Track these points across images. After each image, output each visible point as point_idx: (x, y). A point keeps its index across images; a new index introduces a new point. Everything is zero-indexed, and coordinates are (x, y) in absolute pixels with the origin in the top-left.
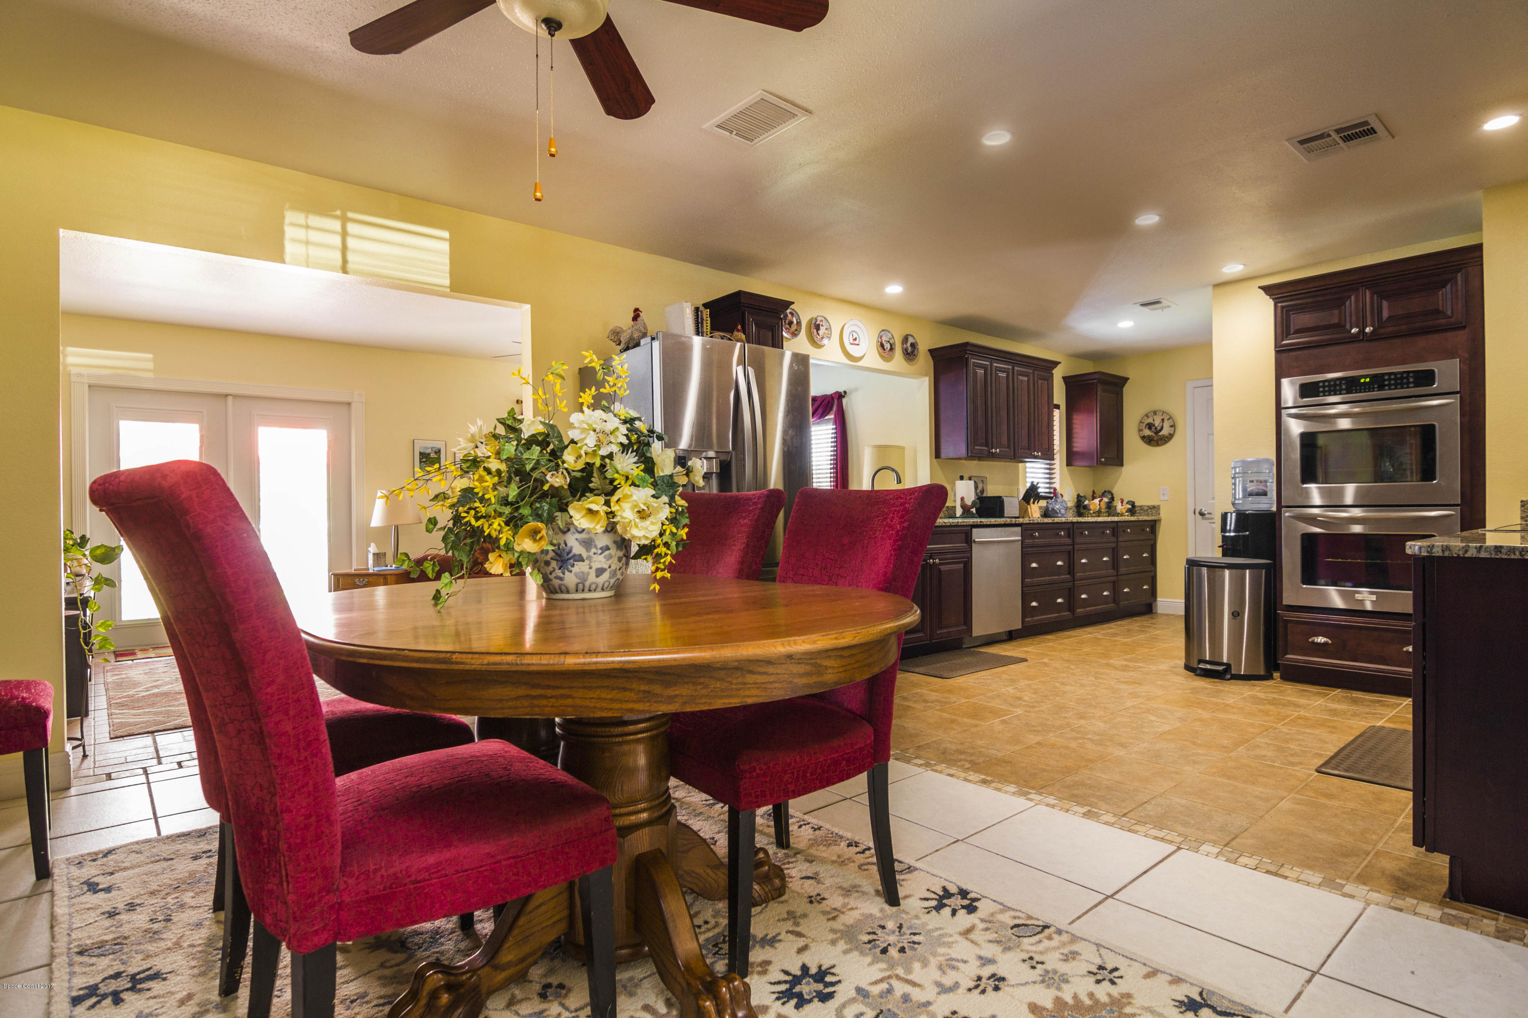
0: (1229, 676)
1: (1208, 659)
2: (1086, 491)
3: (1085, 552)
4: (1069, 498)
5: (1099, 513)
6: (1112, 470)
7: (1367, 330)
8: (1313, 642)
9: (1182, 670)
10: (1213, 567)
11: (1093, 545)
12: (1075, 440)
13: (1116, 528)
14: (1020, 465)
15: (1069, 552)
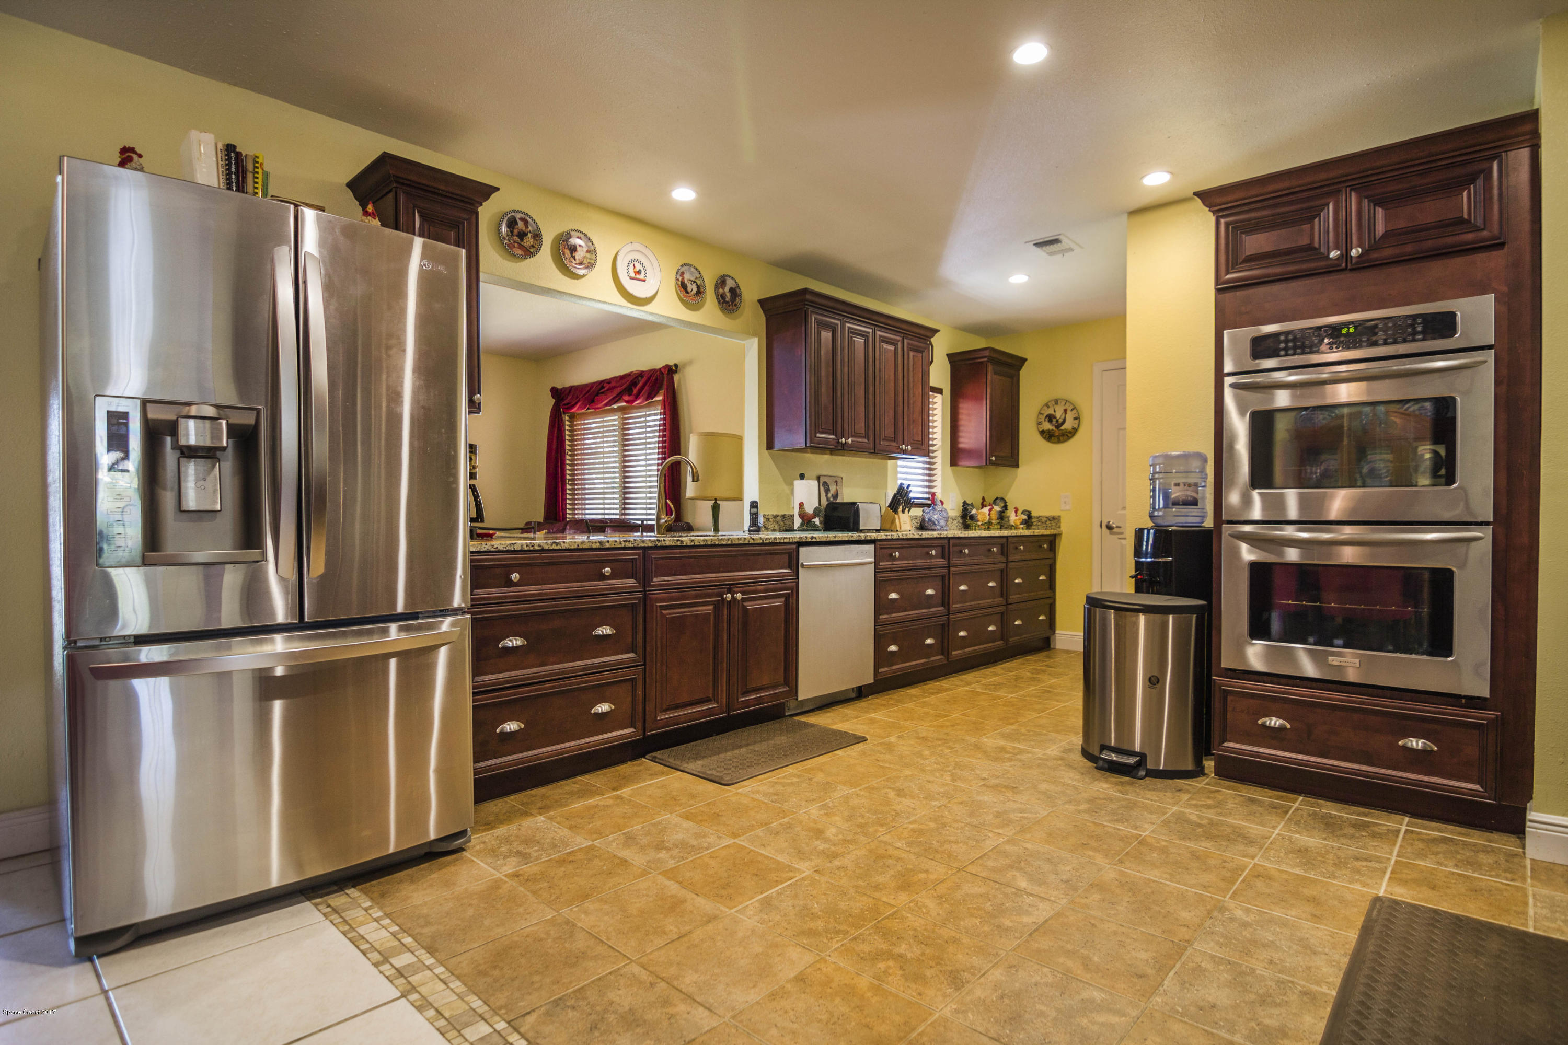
0: (1142, 773)
1: (1113, 744)
2: (974, 498)
3: (964, 576)
4: (952, 506)
5: (988, 525)
6: (1004, 473)
7: (1354, 253)
8: (1264, 725)
9: (1078, 757)
10: (1124, 610)
11: (976, 567)
12: (961, 434)
13: (1005, 544)
14: (890, 462)
15: (943, 577)
